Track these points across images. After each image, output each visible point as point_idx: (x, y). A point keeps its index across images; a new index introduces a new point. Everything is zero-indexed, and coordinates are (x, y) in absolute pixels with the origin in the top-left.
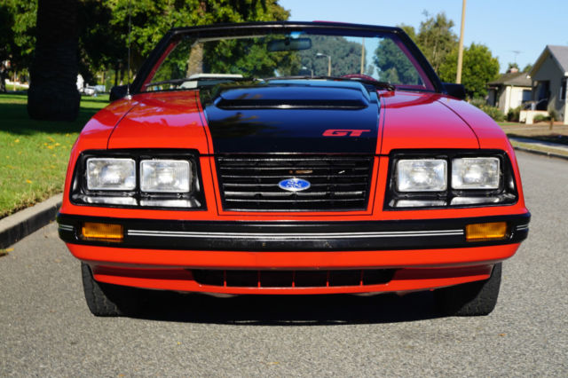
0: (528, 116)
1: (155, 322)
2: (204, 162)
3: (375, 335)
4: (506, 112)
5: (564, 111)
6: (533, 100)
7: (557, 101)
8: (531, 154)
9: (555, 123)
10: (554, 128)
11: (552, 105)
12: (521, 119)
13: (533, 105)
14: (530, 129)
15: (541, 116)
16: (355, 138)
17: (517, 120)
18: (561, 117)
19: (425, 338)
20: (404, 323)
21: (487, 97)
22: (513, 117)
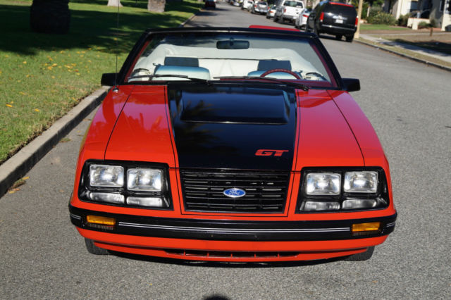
0: (414, 23)
1: (134, 261)
2: (172, 174)
3: (287, 279)
4: (398, 17)
5: (442, 20)
6: (419, 10)
7: (437, 12)
8: (414, 62)
9: (434, 29)
10: (433, 34)
11: (433, 14)
12: (409, 24)
13: (419, 13)
14: (415, 34)
15: (424, 22)
16: (278, 157)
17: (405, 25)
18: (439, 24)
19: (321, 283)
20: (308, 267)
21: (383, 5)
22: (402, 22)
